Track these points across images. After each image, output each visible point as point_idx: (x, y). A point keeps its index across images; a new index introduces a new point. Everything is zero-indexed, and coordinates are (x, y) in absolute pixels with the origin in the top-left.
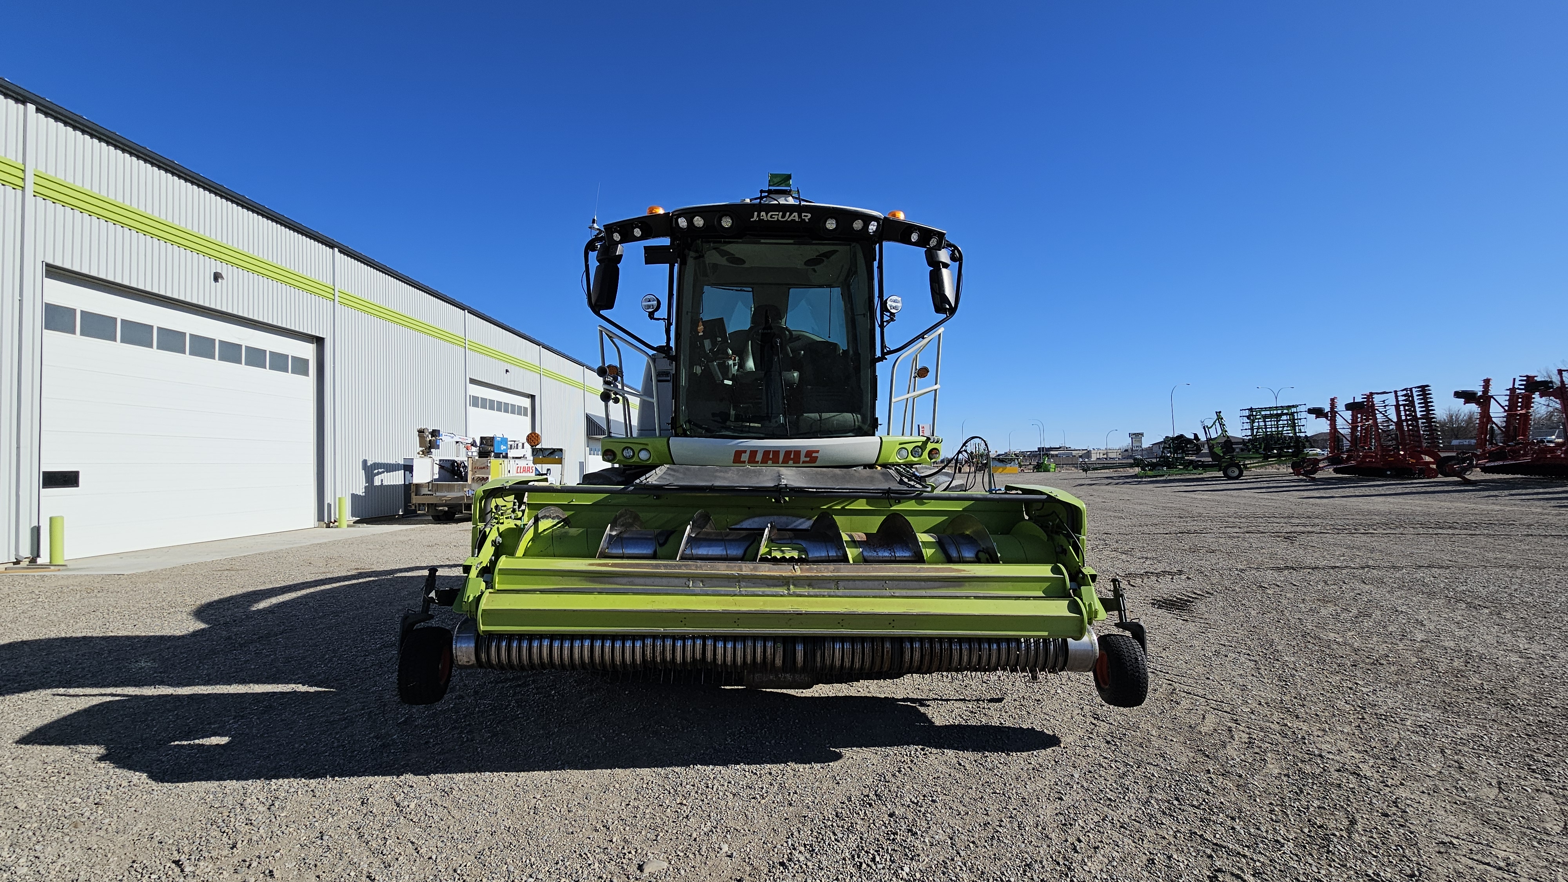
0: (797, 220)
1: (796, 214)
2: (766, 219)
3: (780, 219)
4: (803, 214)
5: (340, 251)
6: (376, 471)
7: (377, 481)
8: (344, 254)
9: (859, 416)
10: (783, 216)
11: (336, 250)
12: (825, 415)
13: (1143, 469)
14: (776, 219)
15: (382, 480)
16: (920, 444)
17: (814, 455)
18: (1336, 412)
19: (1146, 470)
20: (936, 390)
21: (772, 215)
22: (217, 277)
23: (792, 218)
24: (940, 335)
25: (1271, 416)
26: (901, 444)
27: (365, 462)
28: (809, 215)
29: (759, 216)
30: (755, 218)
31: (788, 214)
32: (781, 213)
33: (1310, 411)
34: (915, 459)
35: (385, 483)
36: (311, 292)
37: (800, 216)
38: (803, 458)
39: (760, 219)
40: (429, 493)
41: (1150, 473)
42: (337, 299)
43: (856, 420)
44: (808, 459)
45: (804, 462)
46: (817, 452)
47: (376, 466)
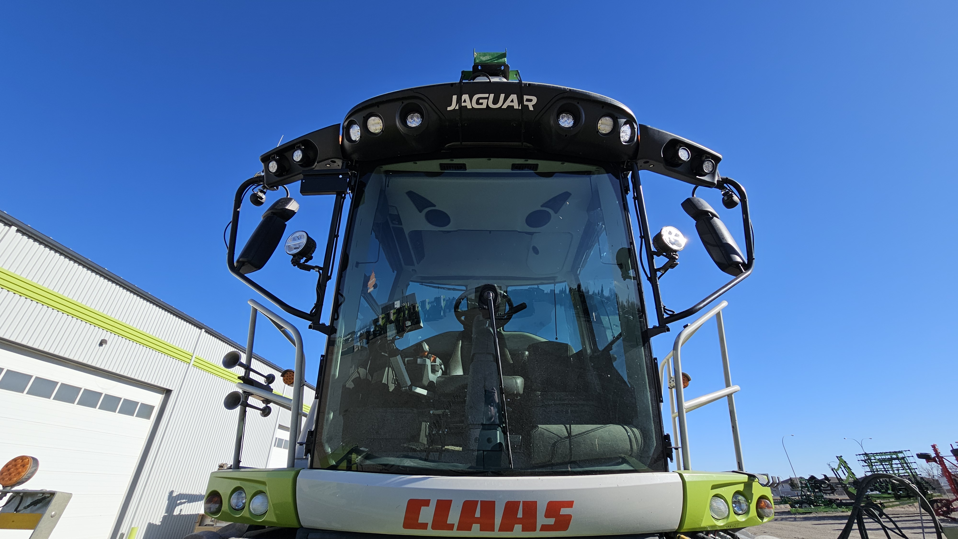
0: (516, 106)
1: (514, 97)
2: (469, 107)
3: (491, 106)
4: (525, 97)
5: (206, 332)
6: (178, 502)
7: (176, 512)
8: (209, 333)
9: (635, 430)
10: (495, 102)
11: (203, 330)
12: (577, 429)
13: (792, 506)
14: (484, 106)
15: (181, 510)
16: (741, 488)
17: (564, 511)
18: (942, 457)
19: (796, 508)
20: (729, 396)
21: (478, 99)
22: (102, 343)
23: (508, 103)
24: (718, 314)
25: (885, 460)
26: (714, 487)
27: (172, 492)
28: (535, 99)
29: (459, 101)
30: (454, 106)
31: (502, 96)
32: (492, 96)
33: (920, 456)
34: (741, 519)
35: (183, 513)
36: (174, 357)
37: (520, 101)
38: (541, 520)
39: (461, 107)
40: (211, 523)
41: (801, 510)
42: (192, 362)
43: (632, 436)
44: (551, 521)
45: (544, 528)
46: (570, 504)
47: (181, 496)
